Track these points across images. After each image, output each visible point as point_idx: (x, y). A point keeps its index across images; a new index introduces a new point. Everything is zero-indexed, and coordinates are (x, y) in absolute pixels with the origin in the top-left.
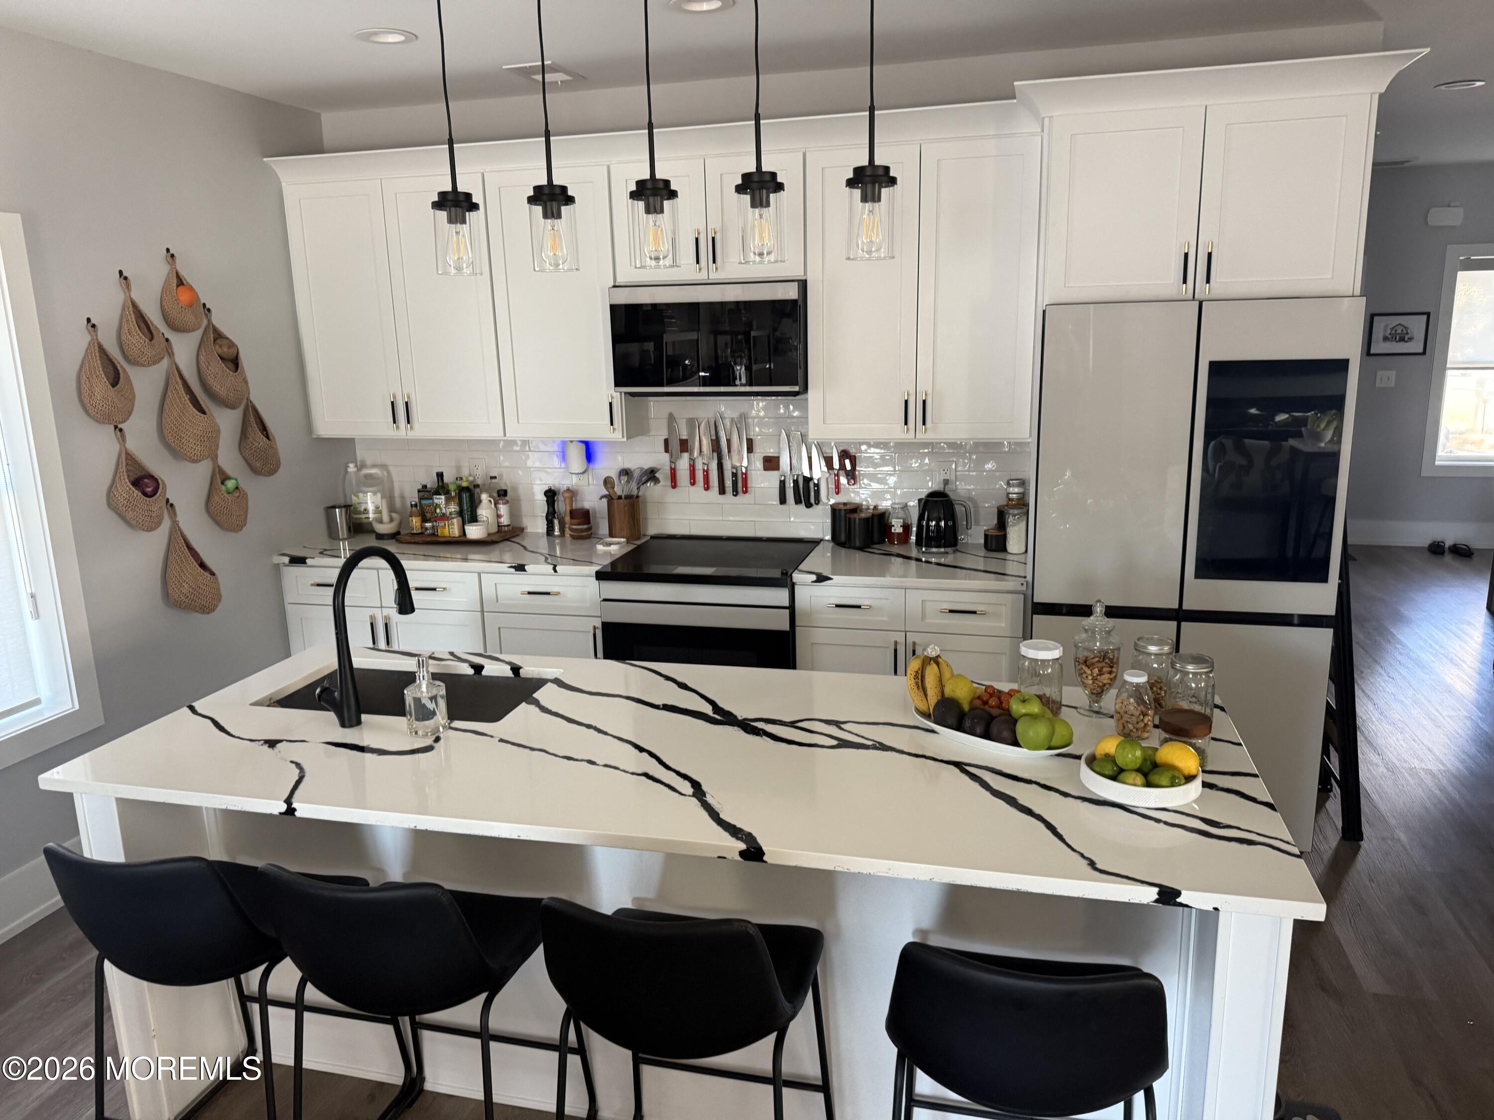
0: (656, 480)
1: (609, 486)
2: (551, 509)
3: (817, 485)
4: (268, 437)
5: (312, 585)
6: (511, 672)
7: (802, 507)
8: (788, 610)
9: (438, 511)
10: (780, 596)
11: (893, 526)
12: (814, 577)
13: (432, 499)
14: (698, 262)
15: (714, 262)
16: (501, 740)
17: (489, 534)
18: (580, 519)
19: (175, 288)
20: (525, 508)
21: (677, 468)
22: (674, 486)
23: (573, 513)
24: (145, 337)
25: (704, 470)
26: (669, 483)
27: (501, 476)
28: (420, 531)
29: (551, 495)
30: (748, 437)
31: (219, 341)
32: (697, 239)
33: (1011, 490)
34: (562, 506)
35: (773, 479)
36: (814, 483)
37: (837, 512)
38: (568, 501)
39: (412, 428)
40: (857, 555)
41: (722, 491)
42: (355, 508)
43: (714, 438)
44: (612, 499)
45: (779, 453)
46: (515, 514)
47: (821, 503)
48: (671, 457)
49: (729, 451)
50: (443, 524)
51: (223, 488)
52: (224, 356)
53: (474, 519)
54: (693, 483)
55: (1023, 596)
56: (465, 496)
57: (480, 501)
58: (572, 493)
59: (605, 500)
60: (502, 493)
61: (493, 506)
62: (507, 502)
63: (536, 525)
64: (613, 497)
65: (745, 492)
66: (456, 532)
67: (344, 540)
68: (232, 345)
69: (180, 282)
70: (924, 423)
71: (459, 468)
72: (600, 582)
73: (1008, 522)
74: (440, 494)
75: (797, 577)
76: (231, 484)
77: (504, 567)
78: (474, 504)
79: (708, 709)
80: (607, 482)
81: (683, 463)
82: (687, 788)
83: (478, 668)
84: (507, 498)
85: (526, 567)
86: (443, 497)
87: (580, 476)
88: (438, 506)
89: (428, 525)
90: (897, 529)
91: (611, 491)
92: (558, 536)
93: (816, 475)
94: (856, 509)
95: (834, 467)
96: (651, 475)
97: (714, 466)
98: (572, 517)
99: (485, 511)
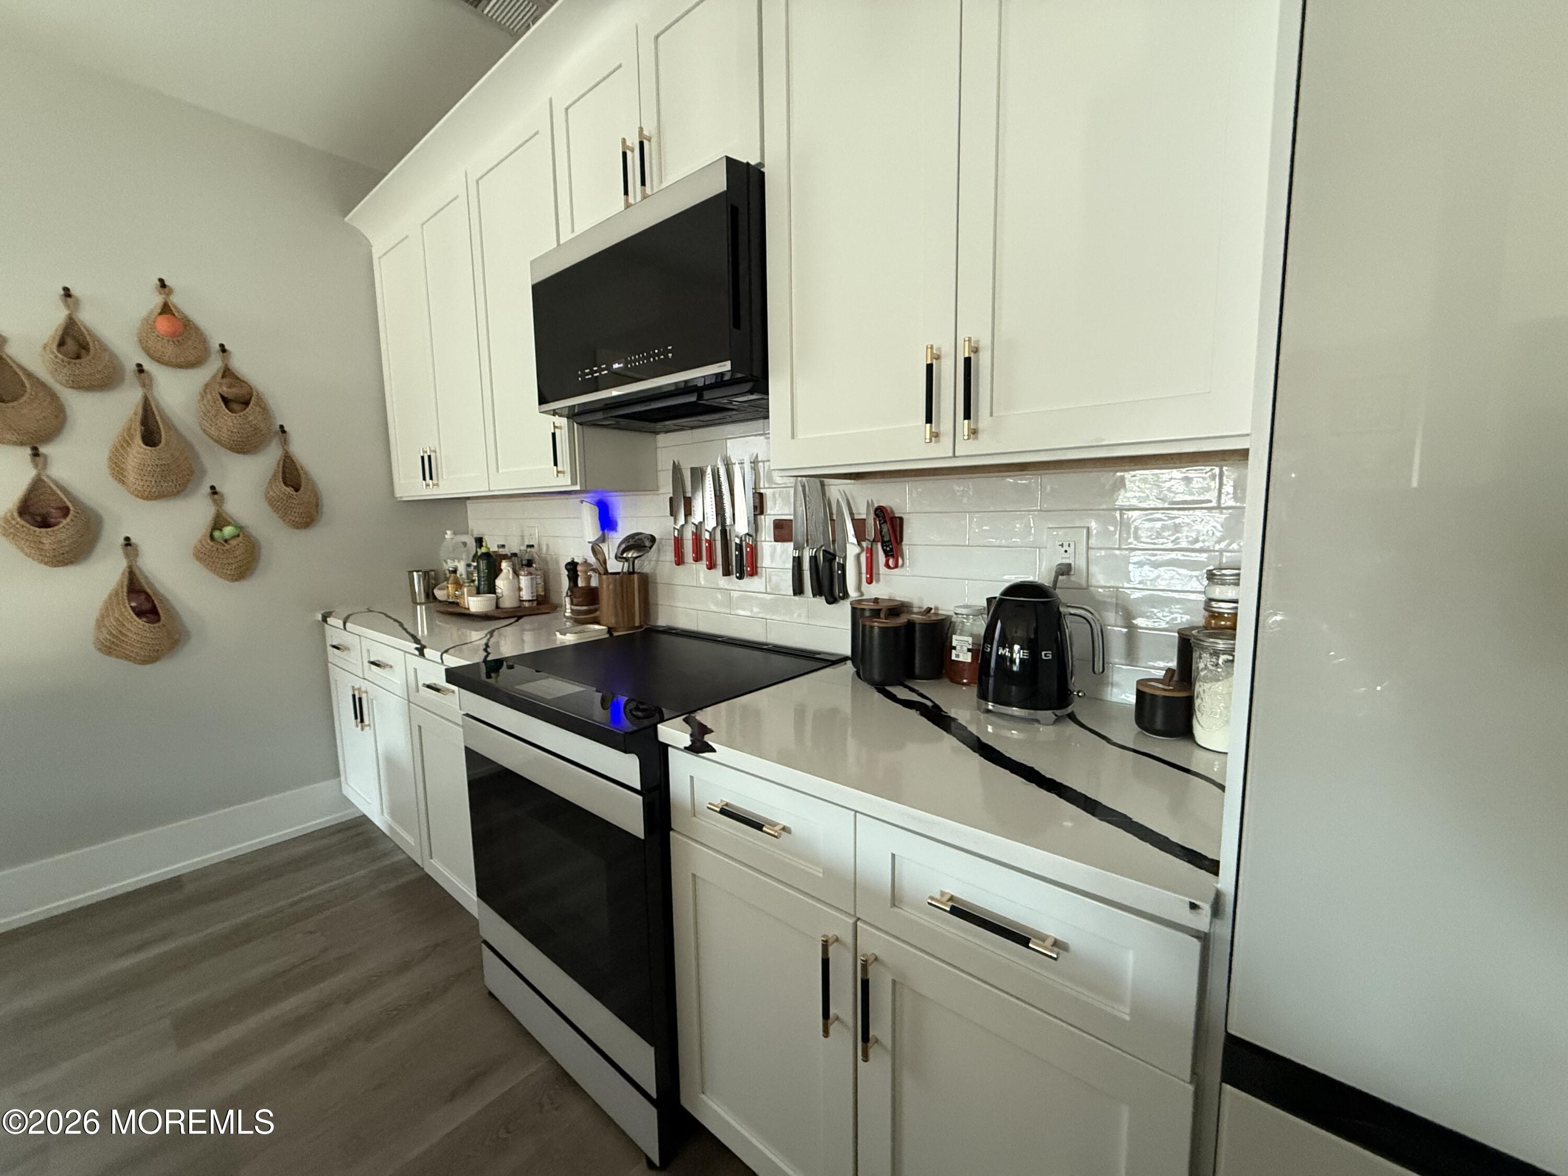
2: (572, 583)
4: (295, 488)
11: (955, 648)
12: (688, 740)
14: (626, 192)
15: (643, 182)
17: (499, 609)
18: (579, 598)
19: (159, 317)
22: (679, 562)
25: (707, 541)
26: (673, 558)
29: (572, 568)
30: (755, 491)
32: (624, 153)
33: (1217, 591)
35: (786, 554)
36: (839, 563)
38: (583, 576)
39: (434, 487)
41: (728, 571)
45: (793, 515)
47: (845, 597)
53: (489, 589)
54: (697, 559)
56: (483, 564)
57: (501, 570)
61: (514, 577)
62: (532, 573)
65: (754, 573)
68: (245, 384)
69: (168, 310)
70: (969, 414)
73: (1199, 670)
75: (666, 732)
78: (494, 572)
84: (533, 567)
85: (425, 651)
90: (963, 654)
94: (900, 609)
95: (867, 537)
99: (502, 582)
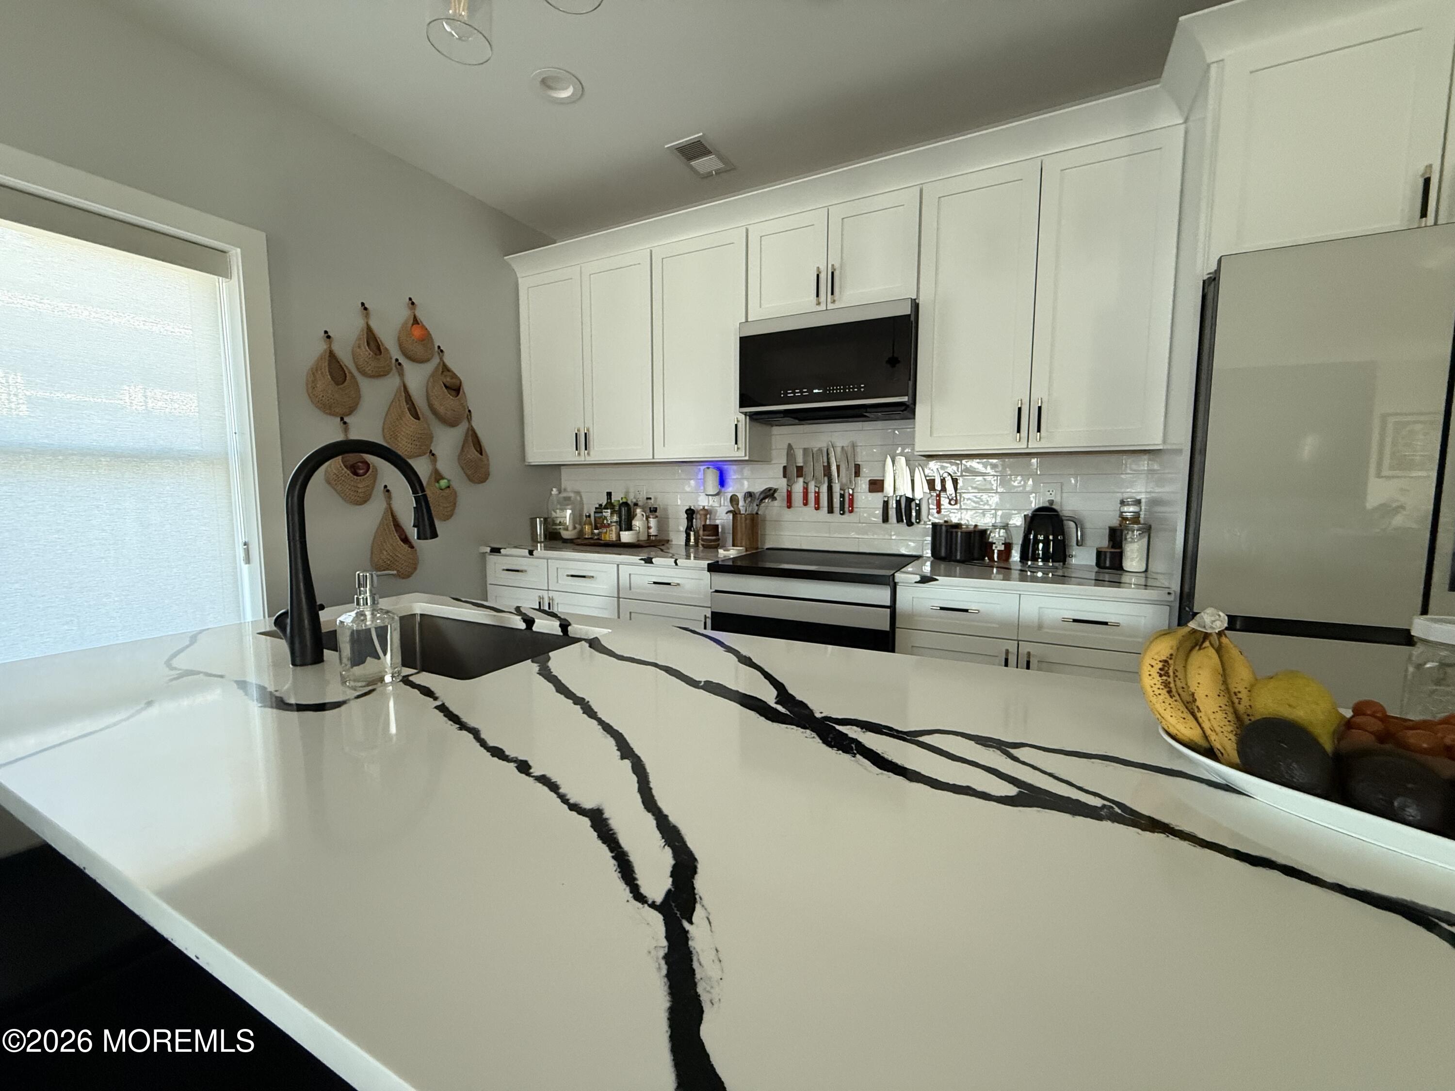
1: (734, 503)
2: (690, 524)
3: (918, 505)
4: (481, 454)
5: (504, 570)
6: (560, 629)
7: (903, 526)
8: (889, 610)
10: (881, 595)
11: (995, 543)
12: (918, 578)
13: (602, 513)
14: (818, 295)
15: (832, 293)
18: (709, 531)
19: (410, 325)
21: (793, 491)
22: (789, 506)
23: (705, 527)
25: (815, 492)
26: (785, 504)
27: (656, 499)
28: (590, 537)
29: (690, 513)
30: (856, 463)
31: (445, 373)
32: (818, 276)
33: (1126, 509)
34: (697, 523)
35: (877, 500)
37: (938, 527)
38: (703, 518)
39: (589, 454)
41: (831, 510)
43: (826, 464)
45: (884, 476)
47: (922, 522)
48: (788, 481)
49: (838, 476)
50: (605, 530)
51: (437, 485)
54: (806, 504)
55: (1168, 607)
56: (624, 510)
57: (636, 515)
58: (707, 512)
59: (731, 516)
60: (654, 510)
61: (644, 519)
62: (657, 517)
65: (851, 512)
66: (613, 537)
69: (416, 321)
70: (1039, 430)
72: (712, 573)
73: (1126, 539)
74: (607, 509)
75: (899, 577)
76: (443, 483)
77: (635, 559)
78: (631, 517)
79: (769, 696)
80: (734, 500)
82: (660, 878)
83: (529, 622)
85: (654, 560)
87: (714, 497)
88: (605, 518)
89: (596, 531)
90: (998, 547)
91: (735, 506)
92: (693, 546)
93: (918, 495)
95: (936, 488)
96: (770, 494)
97: (824, 489)
98: (704, 530)
99: (637, 523)
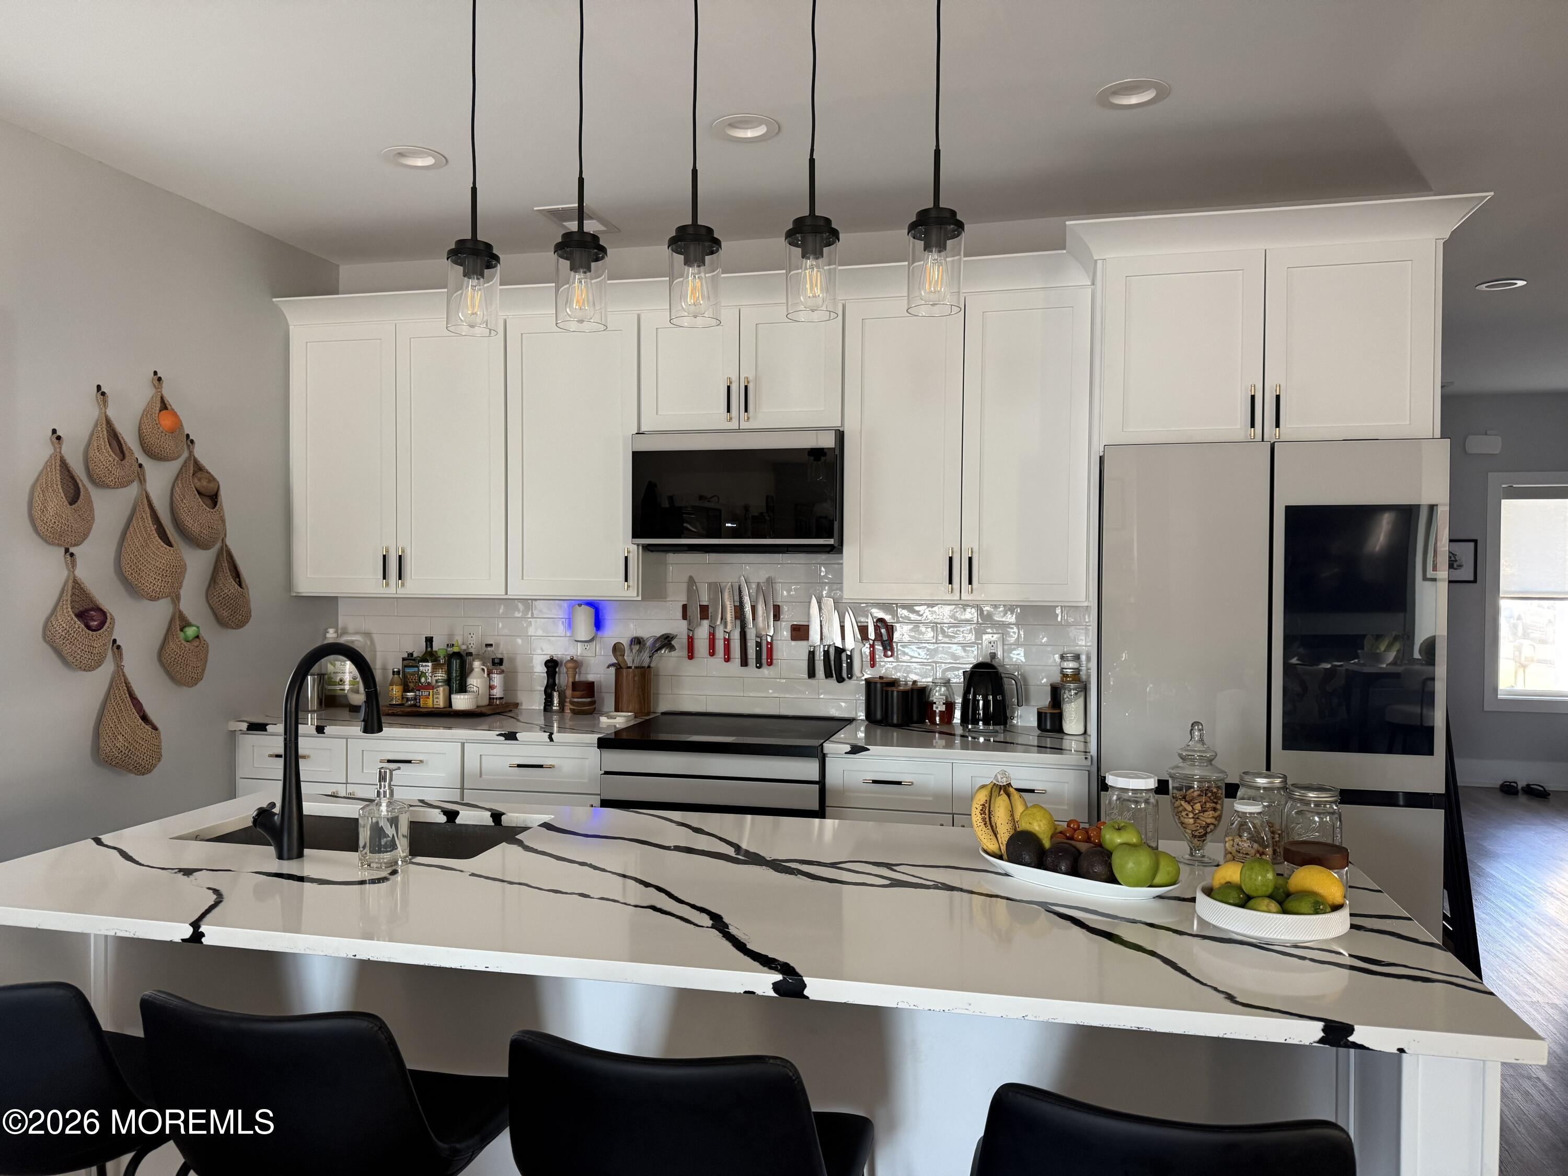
0: (672, 648)
1: (618, 653)
2: (551, 681)
3: (850, 657)
4: (240, 585)
5: (271, 756)
6: (491, 819)
7: (833, 682)
8: (818, 786)
9: (423, 680)
10: (807, 769)
11: (935, 703)
12: (848, 748)
13: (418, 667)
14: (729, 411)
15: (746, 410)
16: (473, 875)
17: (478, 707)
18: (582, 691)
19: (158, 412)
20: (521, 680)
21: (695, 637)
22: (691, 657)
23: (575, 686)
24: (115, 455)
25: (725, 639)
26: (685, 653)
27: (498, 645)
28: (399, 702)
29: (552, 665)
30: (775, 604)
31: (199, 474)
32: (729, 388)
33: (1065, 664)
34: (563, 679)
35: (800, 650)
36: (847, 655)
37: (872, 686)
38: (571, 672)
39: (403, 585)
40: (895, 734)
41: (744, 662)
42: (330, 678)
43: (737, 604)
44: (621, 668)
45: (809, 621)
46: (510, 685)
47: (854, 678)
48: (689, 624)
49: (754, 619)
50: (427, 693)
51: (182, 634)
52: (202, 490)
53: (463, 689)
54: (712, 653)
55: (1087, 772)
56: (456, 663)
57: (472, 670)
58: (576, 664)
59: (613, 670)
60: (498, 663)
61: (486, 675)
62: (502, 672)
63: (532, 702)
64: (622, 665)
65: (770, 664)
66: (441, 702)
67: (313, 712)
68: (212, 479)
69: (164, 406)
70: (970, 582)
71: (451, 636)
72: (604, 750)
73: (1064, 699)
74: (427, 661)
75: (828, 747)
76: (191, 632)
77: (492, 735)
78: (465, 672)
79: (731, 851)
80: (617, 649)
81: (702, 632)
82: (706, 920)
83: (452, 815)
84: (502, 667)
85: (518, 735)
86: (430, 664)
87: (586, 644)
88: (423, 674)
89: (410, 695)
90: (939, 707)
91: (620, 658)
92: (556, 711)
93: (850, 644)
94: (894, 683)
95: (869, 637)
96: (666, 641)
97: (736, 635)
98: (573, 690)
99: (476, 681)
